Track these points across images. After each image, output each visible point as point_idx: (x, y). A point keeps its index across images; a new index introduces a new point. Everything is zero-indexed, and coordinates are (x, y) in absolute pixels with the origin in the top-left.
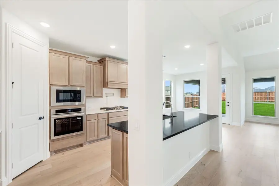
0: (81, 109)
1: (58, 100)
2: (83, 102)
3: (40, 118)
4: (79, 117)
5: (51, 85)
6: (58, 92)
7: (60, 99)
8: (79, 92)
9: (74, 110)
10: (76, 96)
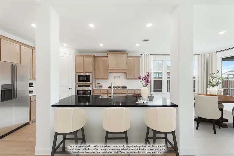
0: (90, 86)
1: (79, 81)
2: (91, 82)
3: (70, 89)
4: (89, 90)
5: (76, 73)
6: (79, 76)
7: (80, 80)
8: (89, 76)
9: (86, 86)
10: (87, 78)
